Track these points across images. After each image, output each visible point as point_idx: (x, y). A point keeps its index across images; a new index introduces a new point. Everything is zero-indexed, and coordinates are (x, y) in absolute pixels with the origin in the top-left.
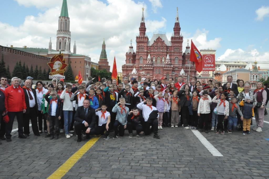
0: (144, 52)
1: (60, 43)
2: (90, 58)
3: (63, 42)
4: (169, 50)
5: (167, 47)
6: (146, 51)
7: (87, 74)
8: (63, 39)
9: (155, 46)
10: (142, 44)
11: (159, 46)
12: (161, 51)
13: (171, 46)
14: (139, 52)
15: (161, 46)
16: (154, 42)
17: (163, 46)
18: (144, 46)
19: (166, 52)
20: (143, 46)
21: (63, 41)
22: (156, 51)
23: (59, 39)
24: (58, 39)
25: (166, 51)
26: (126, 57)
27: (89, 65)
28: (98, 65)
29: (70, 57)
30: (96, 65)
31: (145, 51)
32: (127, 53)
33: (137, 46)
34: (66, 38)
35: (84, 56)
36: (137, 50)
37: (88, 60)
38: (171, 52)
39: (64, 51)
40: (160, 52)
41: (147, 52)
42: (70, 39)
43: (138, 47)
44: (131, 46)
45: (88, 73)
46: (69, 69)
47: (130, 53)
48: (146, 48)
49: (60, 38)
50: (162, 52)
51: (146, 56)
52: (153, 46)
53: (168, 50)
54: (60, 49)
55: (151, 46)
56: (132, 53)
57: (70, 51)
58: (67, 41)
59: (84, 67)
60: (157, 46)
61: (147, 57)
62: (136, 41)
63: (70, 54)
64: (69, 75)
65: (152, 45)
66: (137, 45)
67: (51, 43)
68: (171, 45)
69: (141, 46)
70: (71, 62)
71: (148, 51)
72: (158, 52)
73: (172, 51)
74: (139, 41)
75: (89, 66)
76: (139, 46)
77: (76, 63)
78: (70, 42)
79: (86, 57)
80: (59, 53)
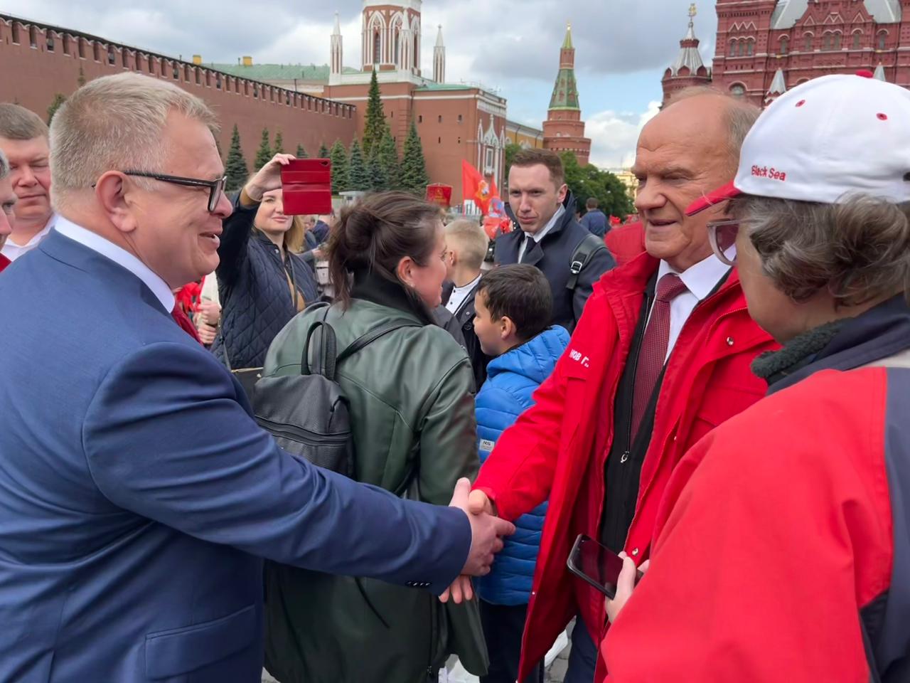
0: (754, 62)
1: (377, 35)
2: (500, 99)
3: (387, 29)
4: (886, 46)
5: (876, 26)
6: (765, 54)
7: (488, 170)
8: (388, 18)
9: (815, 28)
10: (749, 23)
11: (833, 27)
12: (845, 50)
13: (900, 24)
14: (725, 61)
15: (842, 26)
16: (806, 6)
17: (852, 26)
18: (757, 32)
19: (868, 56)
20: (747, 33)
21: (388, 25)
22: (817, 51)
23: (372, 19)
24: (368, 18)
25: (867, 49)
26: (665, 89)
27: (498, 134)
28: (540, 138)
29: (415, 98)
30: (534, 137)
31: (758, 55)
32: (668, 71)
33: (718, 34)
34: (399, 13)
35: (474, 89)
36: (717, 53)
37: (492, 109)
38: (896, 53)
39: (391, 68)
40: (835, 58)
41: (768, 58)
42: (418, 14)
43: (724, 39)
44: (689, 37)
45: (493, 167)
46: (410, 149)
47: (684, 69)
48: (764, 37)
49: (377, 13)
50: (848, 54)
51: (760, 81)
52: (803, 28)
53: (881, 43)
54: (376, 60)
55: (792, 30)
56: (694, 68)
57: (420, 72)
58: (405, 26)
59: (475, 138)
60: (824, 27)
61: (767, 85)
62: (717, 8)
63: (417, 82)
64: (411, 177)
65: (797, 21)
66: (718, 29)
67: (341, 38)
68: (899, 20)
69: (740, 33)
70: (421, 117)
71: (773, 55)
72: (825, 58)
73: (900, 48)
74: (731, 7)
75: (496, 138)
76: (728, 34)
77: (440, 121)
78: (416, 28)
79: (483, 95)
80: (367, 79)
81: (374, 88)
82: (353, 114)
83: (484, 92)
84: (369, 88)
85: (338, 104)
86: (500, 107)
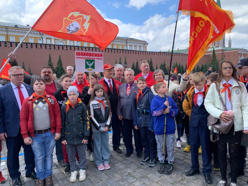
2: (245, 50)
29: (224, 52)
35: (237, 49)
37: (243, 52)
39: (218, 47)
54: (214, 46)
57: (225, 46)
59: (238, 59)
63: (224, 48)
70: (225, 56)
77: (229, 56)
78: (224, 38)
79: (240, 50)
80: (212, 49)
81: (214, 51)
82: (209, 57)
83: (240, 49)
84: (213, 52)
85: (206, 55)
86: (245, 51)
